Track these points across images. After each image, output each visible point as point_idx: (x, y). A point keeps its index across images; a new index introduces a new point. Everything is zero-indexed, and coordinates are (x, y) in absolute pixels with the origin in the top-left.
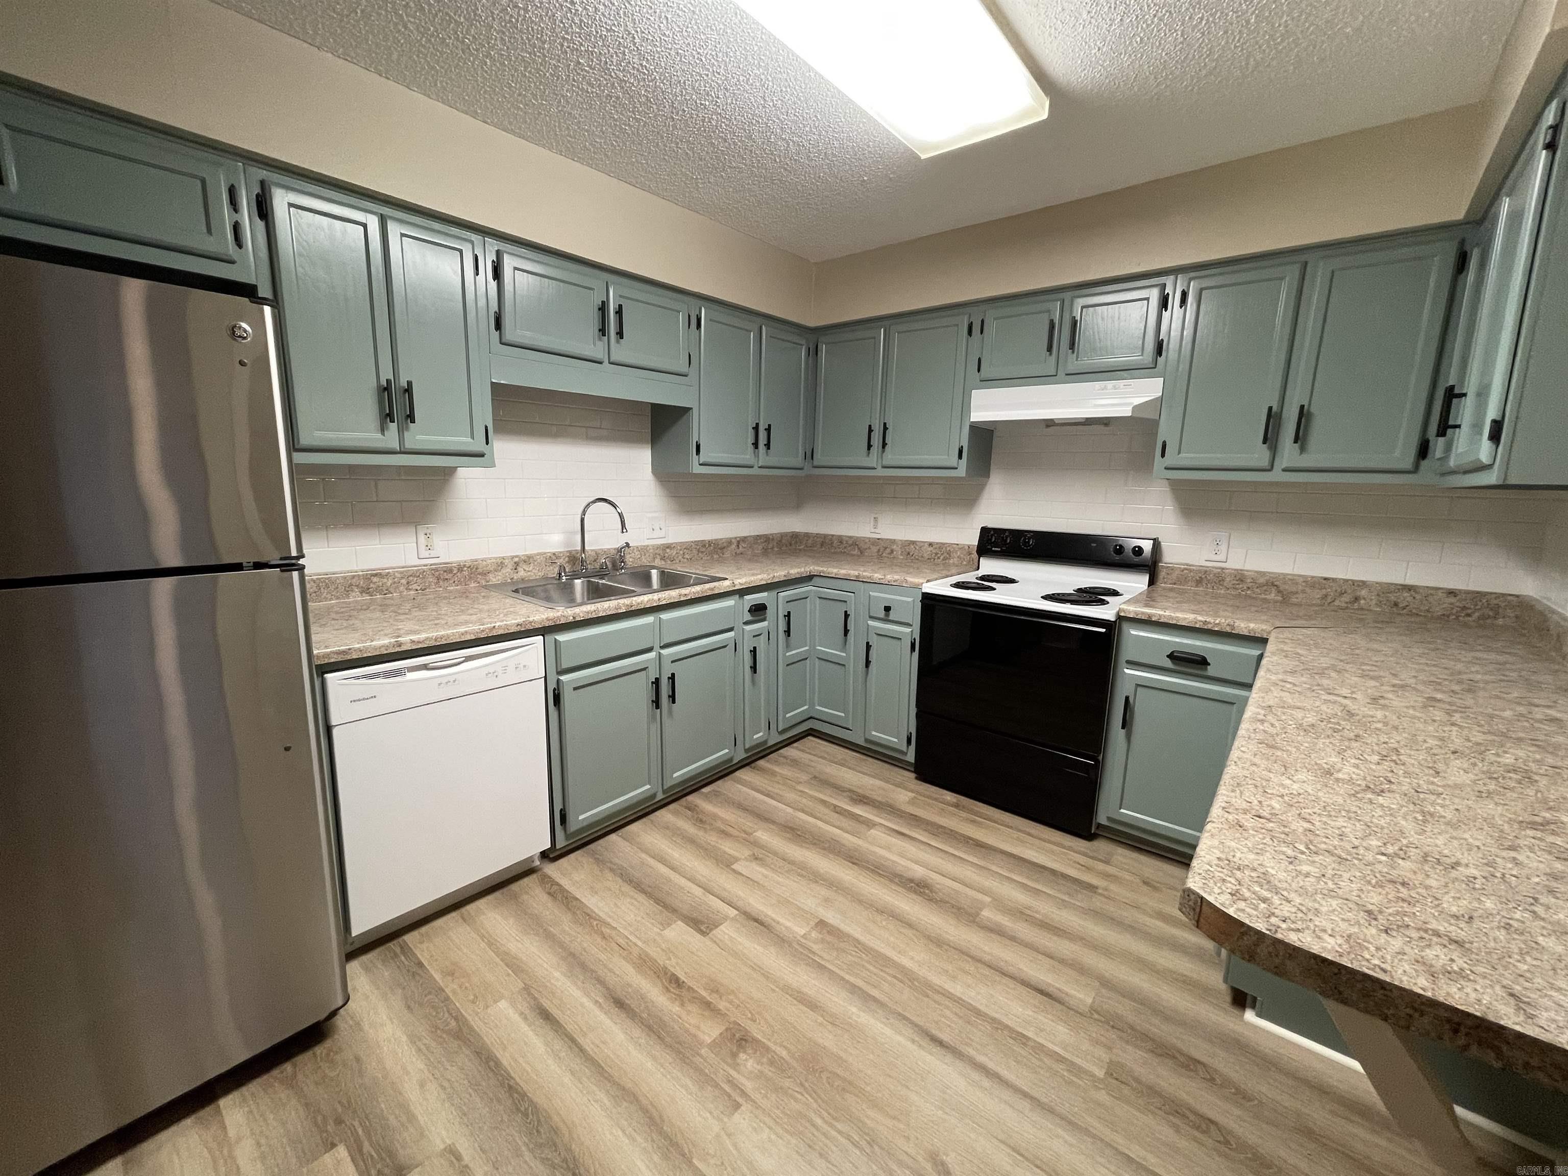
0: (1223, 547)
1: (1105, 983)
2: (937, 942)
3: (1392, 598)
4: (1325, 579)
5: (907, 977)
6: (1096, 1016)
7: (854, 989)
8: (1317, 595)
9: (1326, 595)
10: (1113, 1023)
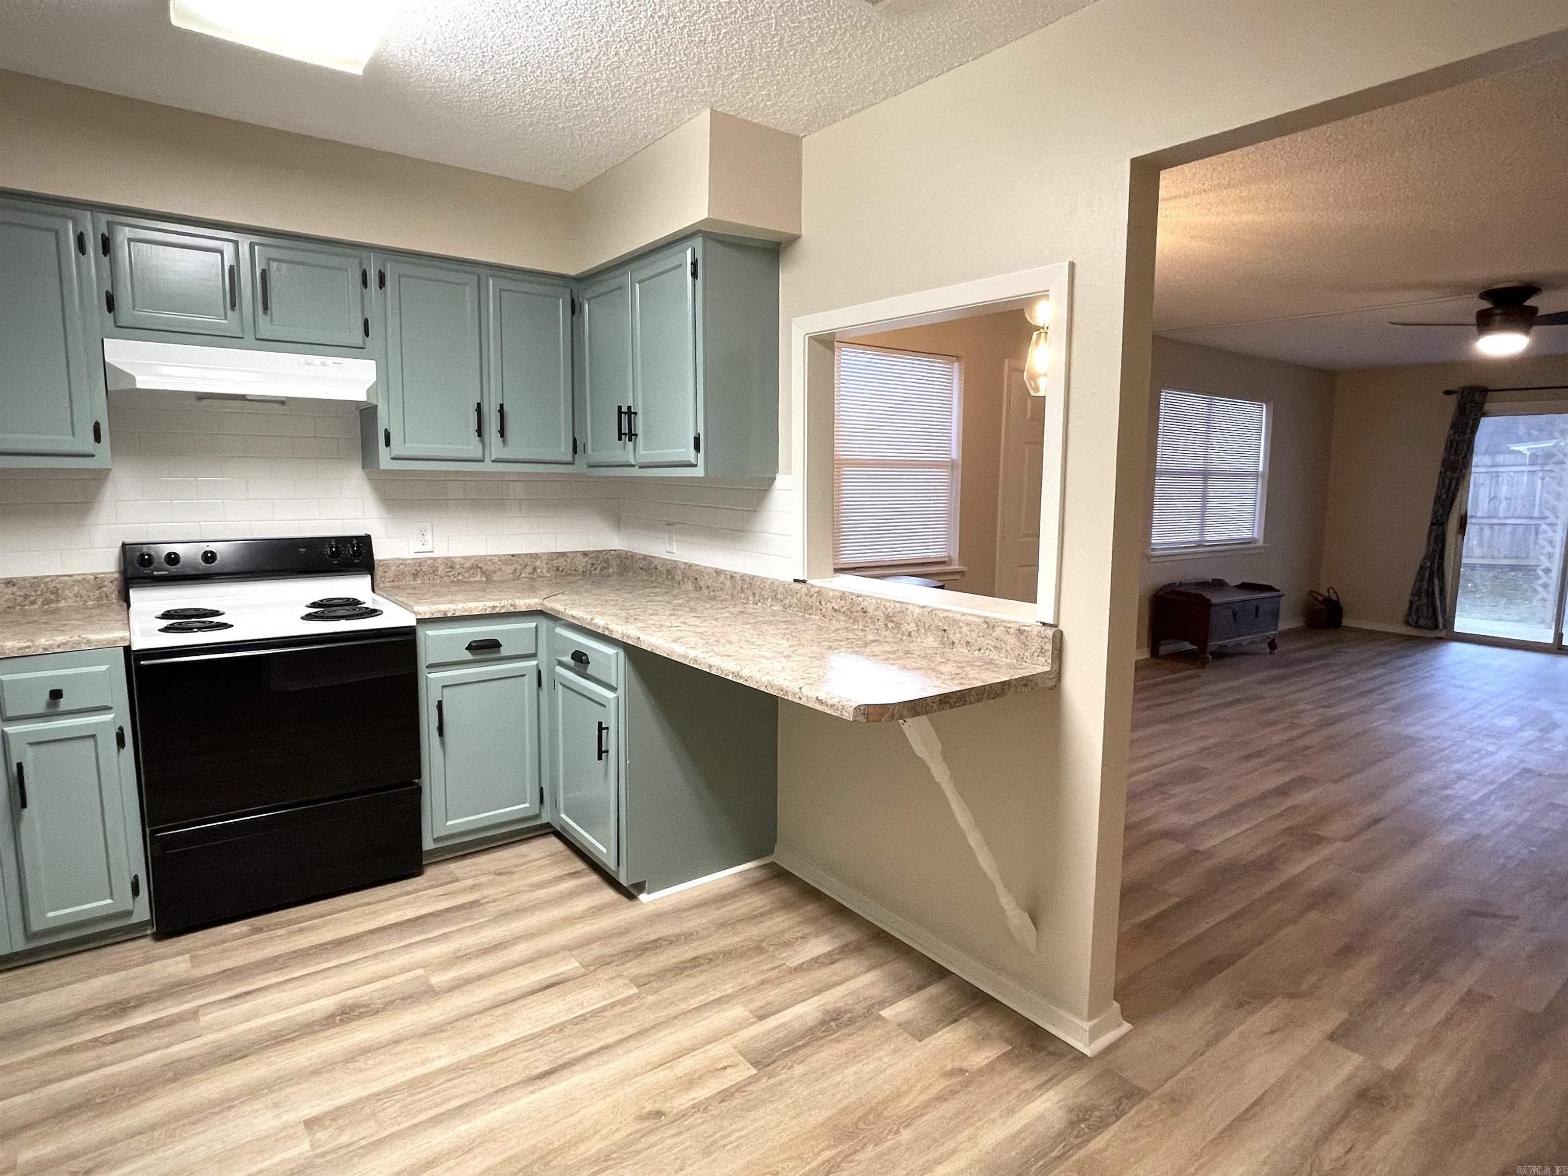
0: (428, 537)
1: (570, 948)
2: (435, 1031)
3: (555, 563)
4: (513, 556)
5: (460, 1069)
6: (592, 968)
7: (436, 1120)
8: (509, 569)
9: (515, 570)
10: (603, 962)
